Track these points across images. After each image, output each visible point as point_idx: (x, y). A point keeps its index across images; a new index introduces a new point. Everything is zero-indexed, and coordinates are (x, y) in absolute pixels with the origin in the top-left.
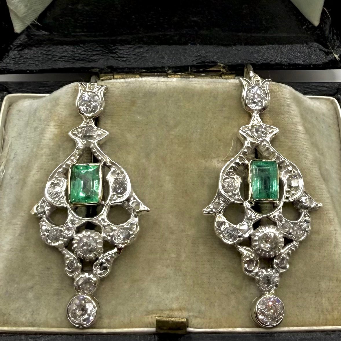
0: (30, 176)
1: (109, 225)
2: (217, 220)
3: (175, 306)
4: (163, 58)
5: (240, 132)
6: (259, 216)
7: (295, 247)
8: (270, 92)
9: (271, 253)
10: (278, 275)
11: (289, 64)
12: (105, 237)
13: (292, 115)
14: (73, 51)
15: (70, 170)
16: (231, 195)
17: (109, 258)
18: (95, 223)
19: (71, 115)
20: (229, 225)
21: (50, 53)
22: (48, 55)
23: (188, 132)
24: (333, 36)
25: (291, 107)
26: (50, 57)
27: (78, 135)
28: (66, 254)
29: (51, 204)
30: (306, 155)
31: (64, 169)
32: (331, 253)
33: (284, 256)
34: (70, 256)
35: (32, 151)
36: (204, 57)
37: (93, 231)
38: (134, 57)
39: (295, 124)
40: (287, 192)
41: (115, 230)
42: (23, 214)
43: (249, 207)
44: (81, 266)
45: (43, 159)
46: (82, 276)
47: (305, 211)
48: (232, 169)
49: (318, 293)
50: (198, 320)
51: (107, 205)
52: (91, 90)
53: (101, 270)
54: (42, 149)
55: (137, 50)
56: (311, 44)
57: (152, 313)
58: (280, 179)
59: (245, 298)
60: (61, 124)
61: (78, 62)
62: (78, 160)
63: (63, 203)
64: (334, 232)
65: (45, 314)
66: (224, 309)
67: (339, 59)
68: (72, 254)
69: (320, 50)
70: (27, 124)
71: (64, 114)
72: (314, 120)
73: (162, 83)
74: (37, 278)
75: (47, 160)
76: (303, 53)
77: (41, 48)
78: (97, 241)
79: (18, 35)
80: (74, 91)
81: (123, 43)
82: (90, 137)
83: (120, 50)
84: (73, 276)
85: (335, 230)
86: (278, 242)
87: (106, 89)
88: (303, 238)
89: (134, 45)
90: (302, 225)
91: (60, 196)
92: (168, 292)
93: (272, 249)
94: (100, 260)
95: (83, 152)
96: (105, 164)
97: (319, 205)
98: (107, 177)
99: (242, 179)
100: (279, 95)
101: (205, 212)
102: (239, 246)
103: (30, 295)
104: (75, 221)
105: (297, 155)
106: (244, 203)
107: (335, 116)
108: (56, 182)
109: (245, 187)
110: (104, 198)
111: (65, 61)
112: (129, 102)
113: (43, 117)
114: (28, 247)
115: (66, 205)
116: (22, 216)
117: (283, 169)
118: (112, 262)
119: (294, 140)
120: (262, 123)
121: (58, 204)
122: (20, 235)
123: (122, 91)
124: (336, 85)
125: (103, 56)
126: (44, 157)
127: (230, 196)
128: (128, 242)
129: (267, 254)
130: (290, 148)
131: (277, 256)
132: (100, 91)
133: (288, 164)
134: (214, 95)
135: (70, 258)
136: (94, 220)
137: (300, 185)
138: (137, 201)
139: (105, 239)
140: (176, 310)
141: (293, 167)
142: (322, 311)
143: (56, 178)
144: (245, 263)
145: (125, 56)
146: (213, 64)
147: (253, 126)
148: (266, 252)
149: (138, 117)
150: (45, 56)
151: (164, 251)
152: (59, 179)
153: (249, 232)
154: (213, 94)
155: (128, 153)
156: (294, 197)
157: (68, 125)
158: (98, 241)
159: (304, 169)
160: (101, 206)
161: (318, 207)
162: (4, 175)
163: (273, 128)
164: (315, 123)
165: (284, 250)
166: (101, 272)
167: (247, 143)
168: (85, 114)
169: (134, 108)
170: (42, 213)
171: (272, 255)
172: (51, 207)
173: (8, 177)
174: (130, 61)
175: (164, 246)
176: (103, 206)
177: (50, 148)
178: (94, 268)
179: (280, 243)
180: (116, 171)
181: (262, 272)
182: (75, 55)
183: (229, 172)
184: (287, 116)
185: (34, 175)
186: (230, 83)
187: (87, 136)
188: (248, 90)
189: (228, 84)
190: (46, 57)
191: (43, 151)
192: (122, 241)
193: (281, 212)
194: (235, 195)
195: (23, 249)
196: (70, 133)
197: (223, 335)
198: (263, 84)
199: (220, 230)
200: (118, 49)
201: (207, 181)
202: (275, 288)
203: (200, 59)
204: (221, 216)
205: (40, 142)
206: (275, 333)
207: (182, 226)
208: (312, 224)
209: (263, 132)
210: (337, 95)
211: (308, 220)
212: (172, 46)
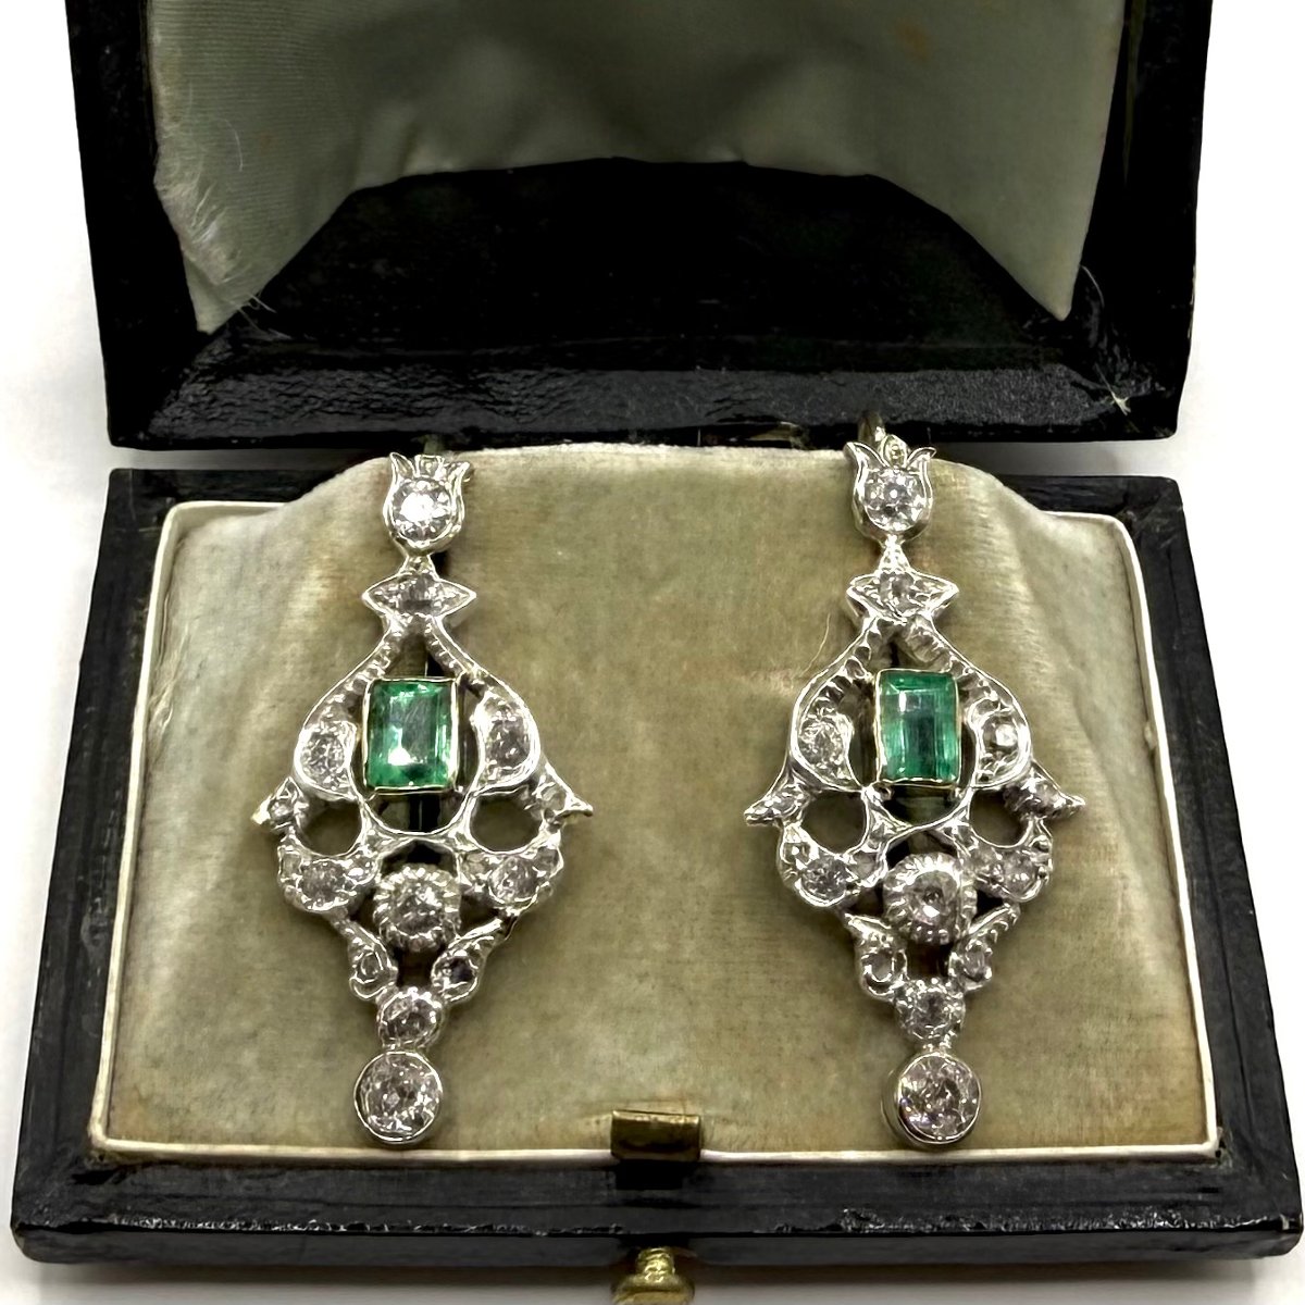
0: (249, 720)
1: (478, 851)
2: (785, 841)
3: (664, 1089)
4: (623, 405)
5: (850, 592)
6: (905, 829)
7: (1009, 920)
8: (934, 487)
9: (941, 931)
10: (959, 996)
11: (985, 424)
12: (464, 888)
13: (994, 551)
14: (362, 386)
15: (367, 697)
16: (824, 767)
17: (478, 947)
18: (437, 846)
19: (367, 546)
20: (821, 853)
21: (298, 390)
22: (291, 396)
23: (699, 595)
24: (1110, 347)
25: (992, 529)
26: (297, 401)
27: (391, 601)
28: (353, 936)
29: (311, 796)
30: (1037, 664)
31: (349, 695)
32: (1110, 942)
33: (979, 943)
34: (364, 941)
35: (253, 653)
36: (741, 403)
37: (433, 867)
38: (539, 402)
39: (1005, 576)
40: (985, 762)
41: (492, 867)
42: (229, 829)
43: (878, 804)
44: (395, 969)
45: (287, 672)
46: (400, 995)
47: (1037, 818)
48: (828, 694)
49: (1078, 1054)
50: (733, 1129)
51: (471, 794)
52: (426, 473)
53: (453, 979)
54: (284, 643)
55: (550, 385)
56: (1046, 369)
57: (599, 1113)
58: (963, 725)
59: (868, 1068)
60: (339, 574)
61: (380, 415)
62: (388, 671)
63: (346, 790)
64: (1120, 882)
65: (292, 1111)
66: (805, 1099)
67: (1129, 410)
68: (371, 936)
69: (1075, 384)
70: (237, 582)
71: (347, 543)
72: (1057, 571)
73: (628, 459)
74: (269, 1008)
75: (298, 675)
76: (1024, 393)
77: (271, 377)
78: (443, 893)
79: (206, 339)
80: (377, 479)
81: (508, 364)
82: (426, 605)
83: (500, 382)
84: (373, 998)
85: (1123, 877)
86: (960, 899)
87: (470, 473)
88: (1031, 894)
89: (539, 369)
90: (1028, 858)
91: (339, 771)
92: (645, 1051)
93: (942, 921)
94: (451, 952)
95: (402, 649)
96: (465, 679)
97: (1075, 804)
98: (471, 718)
99: (855, 726)
100: (957, 493)
101: (749, 818)
102: (847, 915)
103: (248, 1057)
104: (381, 839)
105: (1012, 663)
106: (862, 792)
107: (1119, 570)
108: (325, 731)
109: (864, 748)
110: (464, 778)
111: (342, 414)
112: (534, 509)
113: (286, 558)
114: (242, 921)
115: (354, 794)
116: (225, 835)
117: (971, 699)
118: (484, 957)
119: (1001, 619)
120: (910, 570)
121: (333, 795)
122: (218, 886)
123: (513, 479)
124: (1122, 486)
125: (451, 399)
126: (289, 667)
127: (822, 772)
128: (533, 901)
129: (930, 933)
130: (992, 645)
131: (958, 941)
132: (451, 477)
133: (986, 684)
134: (776, 491)
135: (367, 948)
136: (434, 838)
137: (1019, 745)
138: (557, 786)
139: (466, 893)
140: (668, 1100)
141: (1001, 692)
142: (1089, 1105)
143: (326, 720)
144: (865, 962)
145: (513, 400)
146: (766, 423)
147: (884, 577)
148: (926, 927)
149: (560, 553)
150: (284, 398)
151: (633, 932)
152: (336, 722)
153: (876, 873)
154: (770, 488)
155: (529, 654)
156: (1004, 778)
157: (359, 577)
158: (448, 894)
159: (1031, 703)
160: (453, 799)
161: (1073, 809)
162: (168, 726)
163: (943, 584)
164: (1062, 578)
165: (978, 926)
166: (454, 986)
167: (870, 624)
168: (410, 542)
169: (547, 529)
170: (284, 819)
171: (944, 938)
172: (311, 803)
173: (180, 730)
174: (527, 414)
175: (634, 920)
176: (460, 798)
177: (308, 641)
178: (433, 974)
179: (965, 903)
180: (498, 700)
181: (916, 988)
182: (370, 396)
183: (819, 705)
184: (982, 552)
185: (262, 716)
186: (818, 460)
187: (414, 603)
188: (872, 476)
189: (814, 463)
190: (286, 402)
191: (288, 650)
192: (515, 896)
193: (968, 817)
194: (835, 768)
195: (226, 928)
196: (366, 596)
197: (805, 1170)
198: (912, 461)
199: (795, 869)
200: (494, 380)
201: (756, 735)
202: (952, 1033)
203: (727, 408)
204: (797, 830)
205: (278, 626)
206: (955, 1165)
207: (684, 864)
208: (1057, 858)
209: (912, 594)
210: (1125, 512)
211: (1045, 844)
212: (648, 373)
